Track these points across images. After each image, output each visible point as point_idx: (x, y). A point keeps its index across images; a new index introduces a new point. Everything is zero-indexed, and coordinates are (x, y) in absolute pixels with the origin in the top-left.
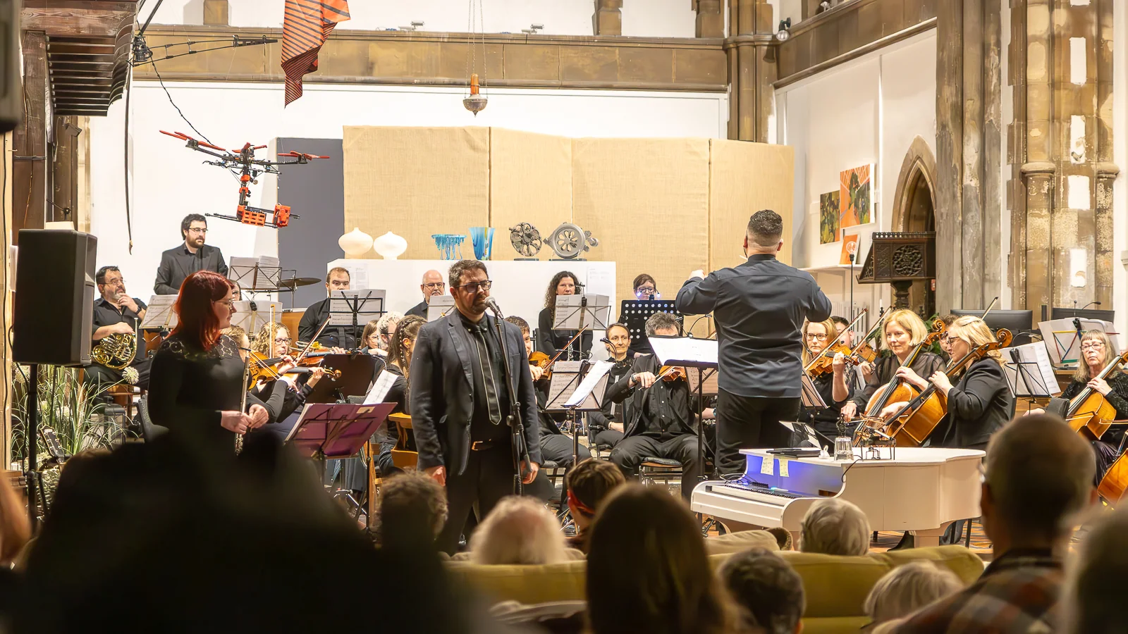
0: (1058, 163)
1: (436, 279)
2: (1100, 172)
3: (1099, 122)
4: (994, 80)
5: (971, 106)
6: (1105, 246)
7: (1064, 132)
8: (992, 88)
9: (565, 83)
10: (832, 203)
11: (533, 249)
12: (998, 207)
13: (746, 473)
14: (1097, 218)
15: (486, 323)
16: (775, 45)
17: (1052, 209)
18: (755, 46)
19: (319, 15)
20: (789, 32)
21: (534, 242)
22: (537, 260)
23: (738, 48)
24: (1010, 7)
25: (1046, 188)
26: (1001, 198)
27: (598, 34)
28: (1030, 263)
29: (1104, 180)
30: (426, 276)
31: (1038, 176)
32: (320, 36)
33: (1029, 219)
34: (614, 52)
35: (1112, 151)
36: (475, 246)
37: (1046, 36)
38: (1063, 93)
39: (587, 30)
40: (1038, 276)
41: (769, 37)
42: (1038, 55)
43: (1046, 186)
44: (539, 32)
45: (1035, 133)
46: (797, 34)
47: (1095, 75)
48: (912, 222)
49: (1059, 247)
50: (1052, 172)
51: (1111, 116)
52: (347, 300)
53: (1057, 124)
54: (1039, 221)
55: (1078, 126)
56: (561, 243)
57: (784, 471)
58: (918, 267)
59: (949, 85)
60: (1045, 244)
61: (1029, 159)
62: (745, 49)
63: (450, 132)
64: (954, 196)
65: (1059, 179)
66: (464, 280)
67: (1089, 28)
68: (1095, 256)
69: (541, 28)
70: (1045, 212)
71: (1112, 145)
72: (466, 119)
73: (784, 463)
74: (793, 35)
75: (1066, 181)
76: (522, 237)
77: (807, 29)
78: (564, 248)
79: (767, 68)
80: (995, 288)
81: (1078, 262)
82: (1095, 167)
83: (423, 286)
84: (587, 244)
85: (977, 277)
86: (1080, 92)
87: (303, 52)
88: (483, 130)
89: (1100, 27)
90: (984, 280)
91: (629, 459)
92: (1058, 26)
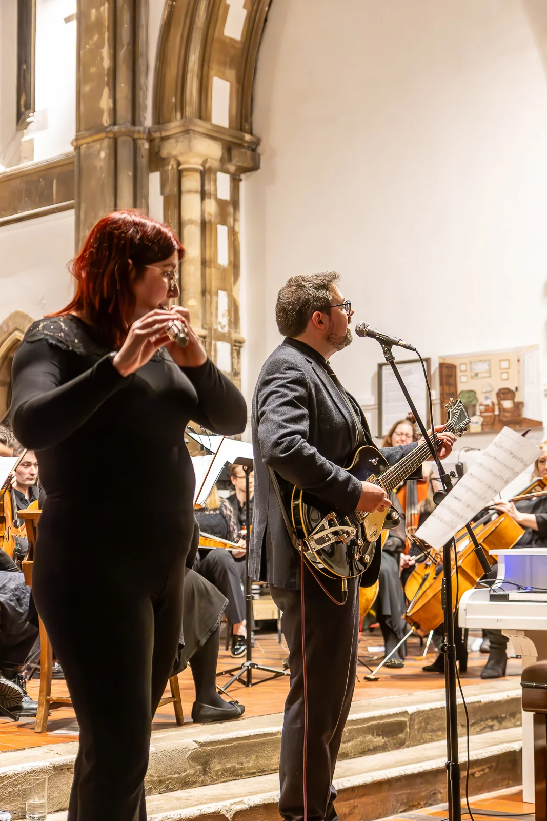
0: (210, 330)
2: (235, 341)
7: (214, 305)
37: (198, 221)
38: (214, 271)
42: (192, 236)
45: (193, 302)
47: (232, 259)
50: (206, 337)
51: (239, 297)
53: (208, 297)
55: (222, 299)
65: (210, 344)
67: (228, 220)
71: (240, 319)
75: (215, 345)
82: (233, 336)
86: (224, 272)
92: (209, 214)
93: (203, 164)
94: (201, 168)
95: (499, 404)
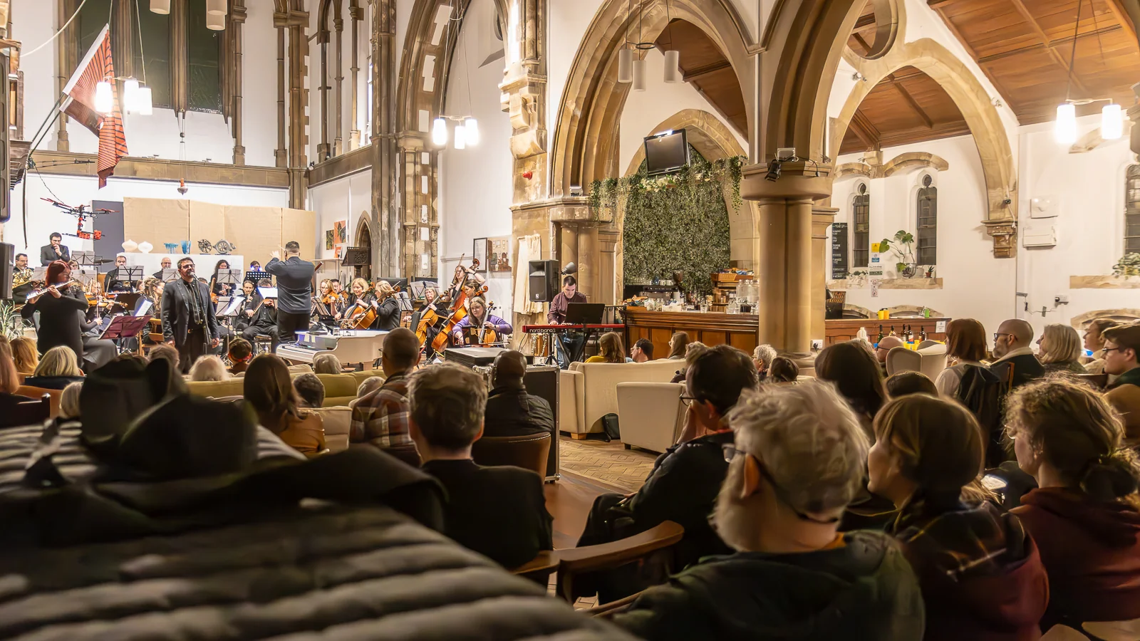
1: (169, 261)
4: (393, 191)
9: (221, 183)
12: (395, 238)
15: (194, 283)
17: (415, 240)
24: (399, 163)
26: (395, 235)
28: (406, 260)
29: (434, 229)
31: (409, 227)
33: (407, 243)
37: (413, 175)
40: (410, 264)
42: (410, 181)
43: (413, 231)
44: (210, 162)
45: (409, 211)
49: (417, 254)
53: (417, 208)
54: (410, 244)
64: (378, 234)
66: (183, 264)
67: (429, 172)
80: (394, 269)
81: (425, 260)
85: (387, 265)
90: (389, 266)
92: (417, 172)
93: (415, 150)
94: (415, 152)
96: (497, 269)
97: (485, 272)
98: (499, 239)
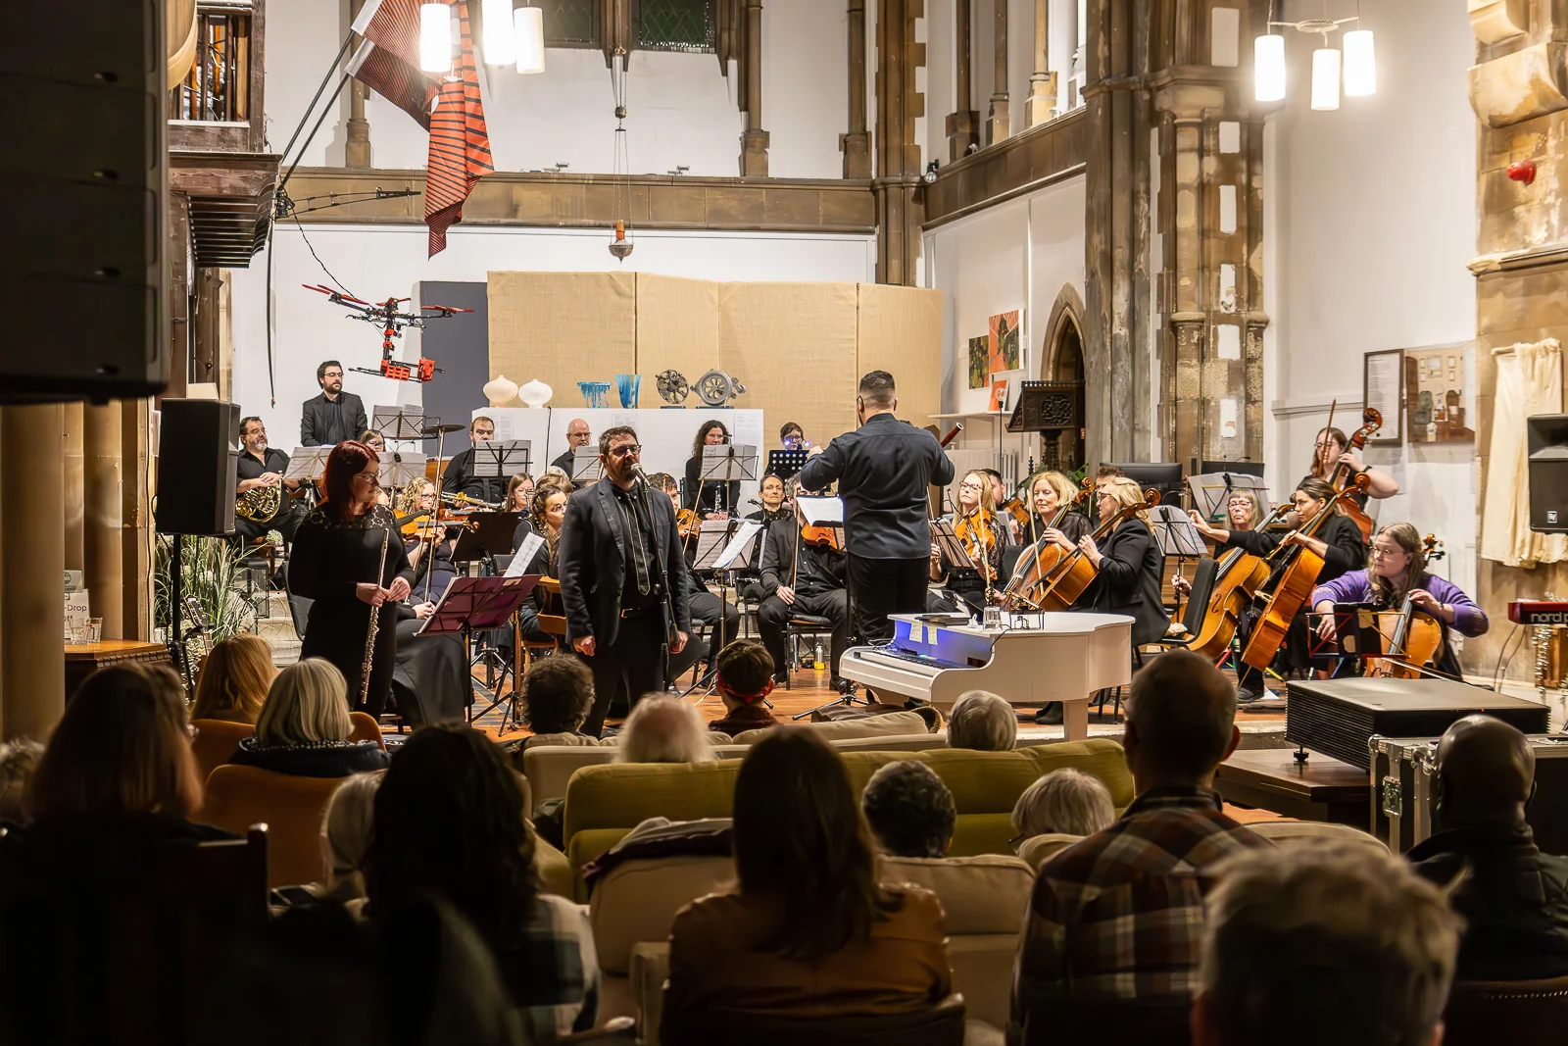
0: (1208, 312)
1: (584, 429)
2: (1250, 321)
3: (1249, 270)
4: (1144, 228)
5: (1121, 254)
6: (1255, 397)
7: (1214, 282)
8: (1142, 236)
9: (711, 225)
10: (981, 348)
11: (679, 397)
12: (1149, 356)
13: (894, 638)
14: (1247, 368)
15: (636, 491)
16: (923, 187)
17: (1202, 359)
18: (903, 188)
19: (463, 168)
20: (936, 173)
21: (681, 389)
22: (684, 407)
23: (886, 190)
24: (1160, 153)
25: (1196, 337)
26: (1151, 347)
27: (745, 175)
28: (1179, 412)
29: (1254, 329)
30: (572, 424)
31: (1188, 326)
32: (463, 190)
33: (1179, 369)
34: (761, 193)
35: (1262, 300)
36: (621, 393)
37: (1196, 184)
38: (1213, 241)
39: (733, 171)
40: (1188, 425)
41: (917, 179)
42: (1187, 202)
43: (1196, 335)
44: (685, 173)
45: (1185, 282)
46: (946, 175)
47: (1245, 223)
48: (1061, 369)
49: (1209, 398)
50: (1202, 321)
51: (1261, 266)
52: (492, 450)
53: (1207, 273)
54: (1189, 371)
55: (1228, 275)
56: (707, 390)
57: (933, 639)
58: (1068, 415)
59: (1099, 232)
60: (1196, 395)
61: (1179, 308)
62: (893, 191)
63: (595, 277)
64: (1104, 345)
65: (1208, 328)
66: (614, 444)
67: (1239, 175)
68: (1246, 406)
69: (687, 169)
70: (1195, 362)
71: (1261, 293)
72: (611, 264)
73: (933, 631)
74: (941, 178)
75: (1216, 330)
76: (669, 384)
77: (955, 171)
78: (711, 395)
79: (915, 210)
80: (1144, 438)
81: (1228, 412)
82: (1245, 316)
83: (569, 436)
84: (735, 391)
85: (1127, 427)
86: (1230, 243)
87: (447, 205)
88: (628, 275)
89: (1250, 175)
90: (1133, 429)
91: (776, 614)
92: (1208, 174)
93: (1201, 116)
94: (1199, 120)
95: (1449, 410)
96: (1431, 437)
97: (1396, 443)
98: (1436, 353)
